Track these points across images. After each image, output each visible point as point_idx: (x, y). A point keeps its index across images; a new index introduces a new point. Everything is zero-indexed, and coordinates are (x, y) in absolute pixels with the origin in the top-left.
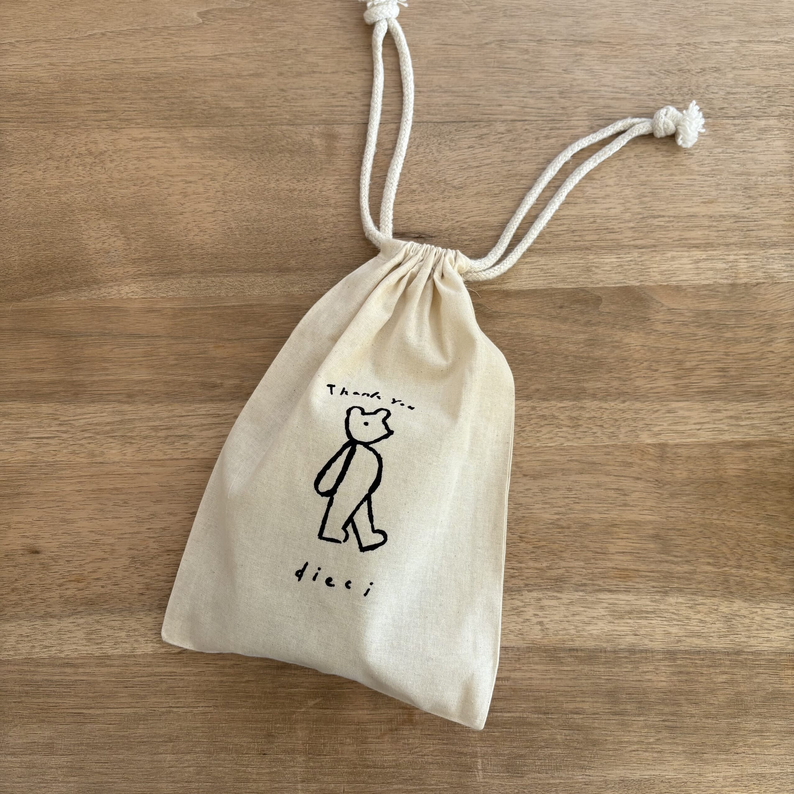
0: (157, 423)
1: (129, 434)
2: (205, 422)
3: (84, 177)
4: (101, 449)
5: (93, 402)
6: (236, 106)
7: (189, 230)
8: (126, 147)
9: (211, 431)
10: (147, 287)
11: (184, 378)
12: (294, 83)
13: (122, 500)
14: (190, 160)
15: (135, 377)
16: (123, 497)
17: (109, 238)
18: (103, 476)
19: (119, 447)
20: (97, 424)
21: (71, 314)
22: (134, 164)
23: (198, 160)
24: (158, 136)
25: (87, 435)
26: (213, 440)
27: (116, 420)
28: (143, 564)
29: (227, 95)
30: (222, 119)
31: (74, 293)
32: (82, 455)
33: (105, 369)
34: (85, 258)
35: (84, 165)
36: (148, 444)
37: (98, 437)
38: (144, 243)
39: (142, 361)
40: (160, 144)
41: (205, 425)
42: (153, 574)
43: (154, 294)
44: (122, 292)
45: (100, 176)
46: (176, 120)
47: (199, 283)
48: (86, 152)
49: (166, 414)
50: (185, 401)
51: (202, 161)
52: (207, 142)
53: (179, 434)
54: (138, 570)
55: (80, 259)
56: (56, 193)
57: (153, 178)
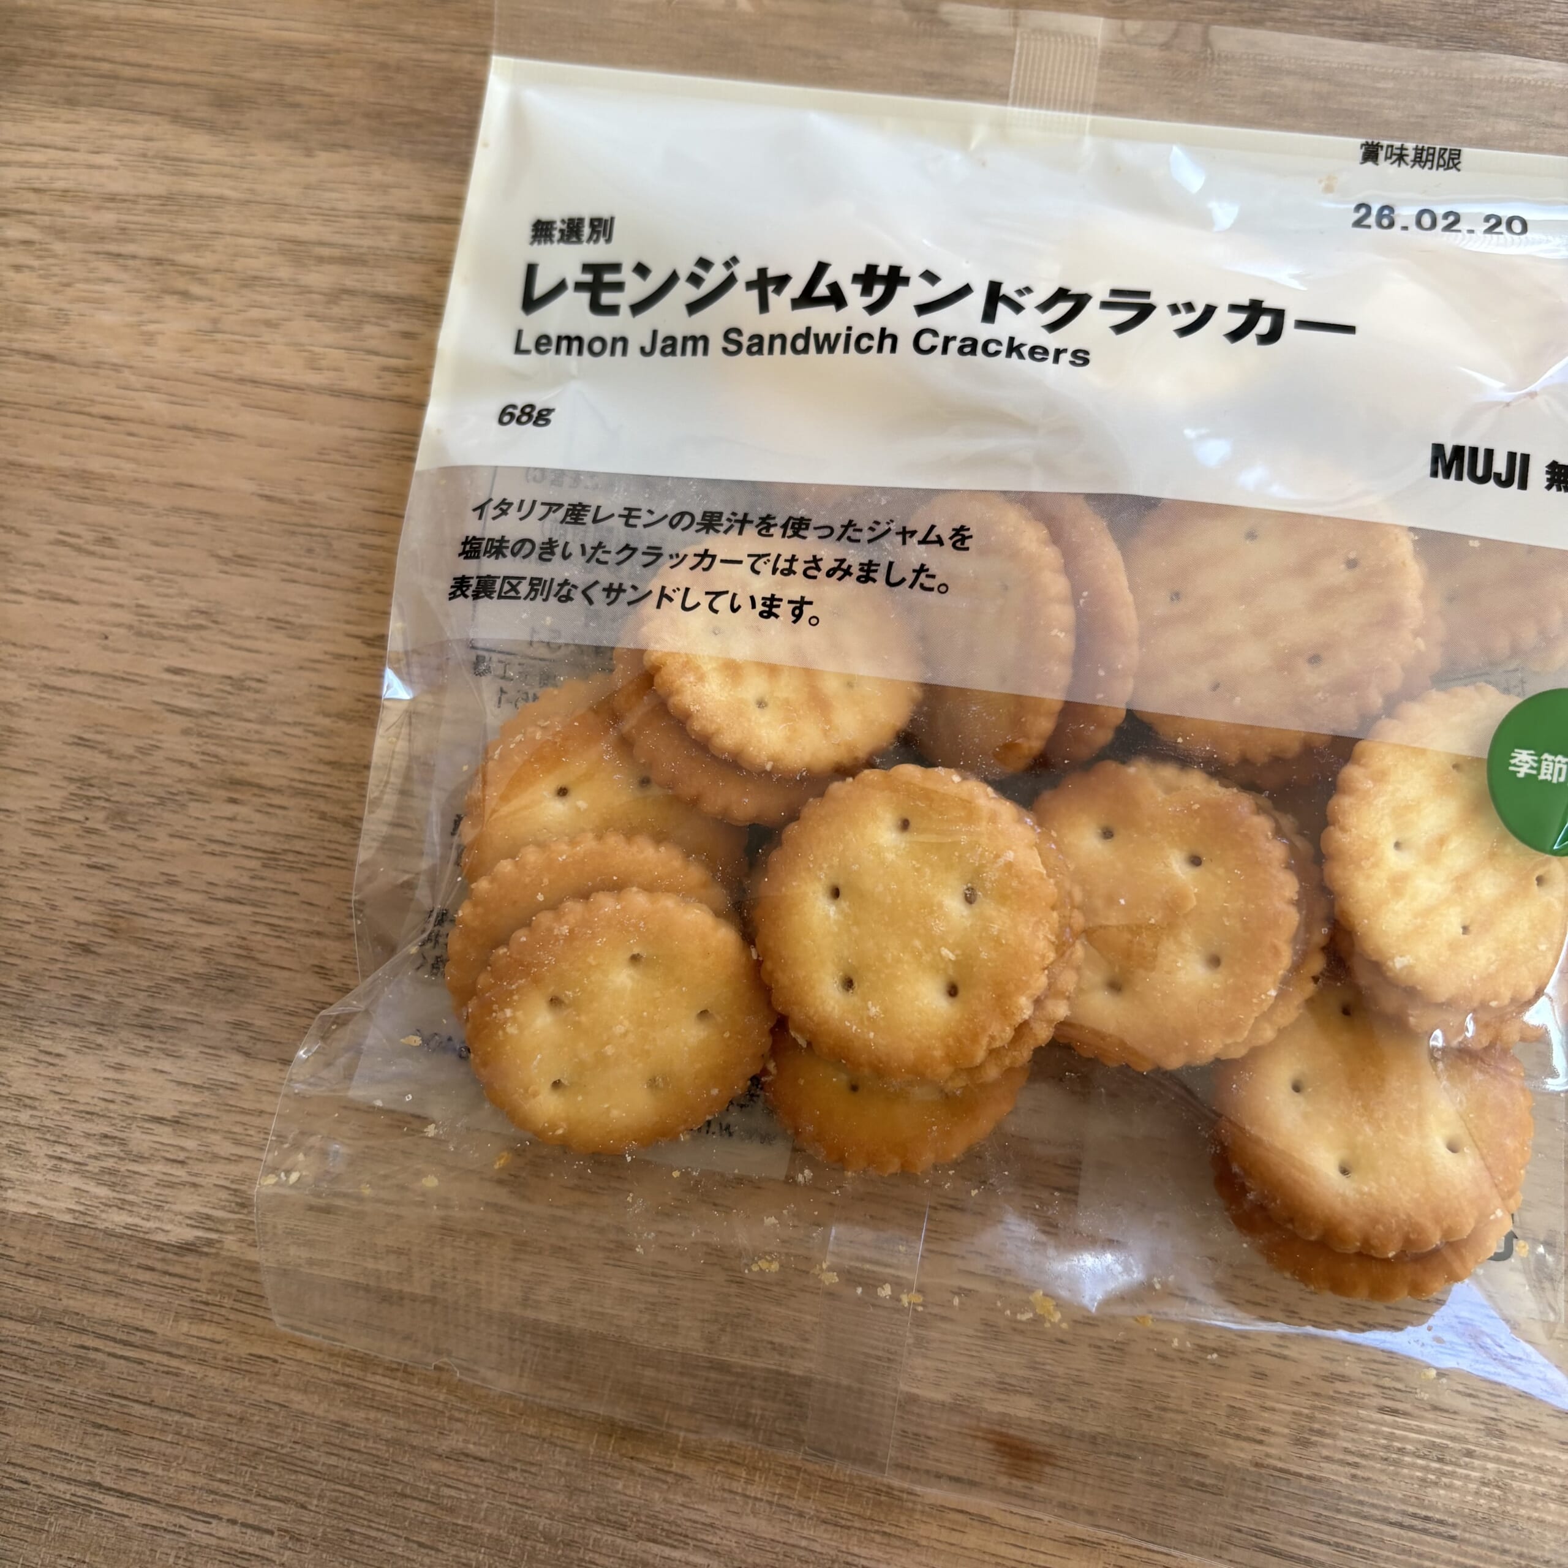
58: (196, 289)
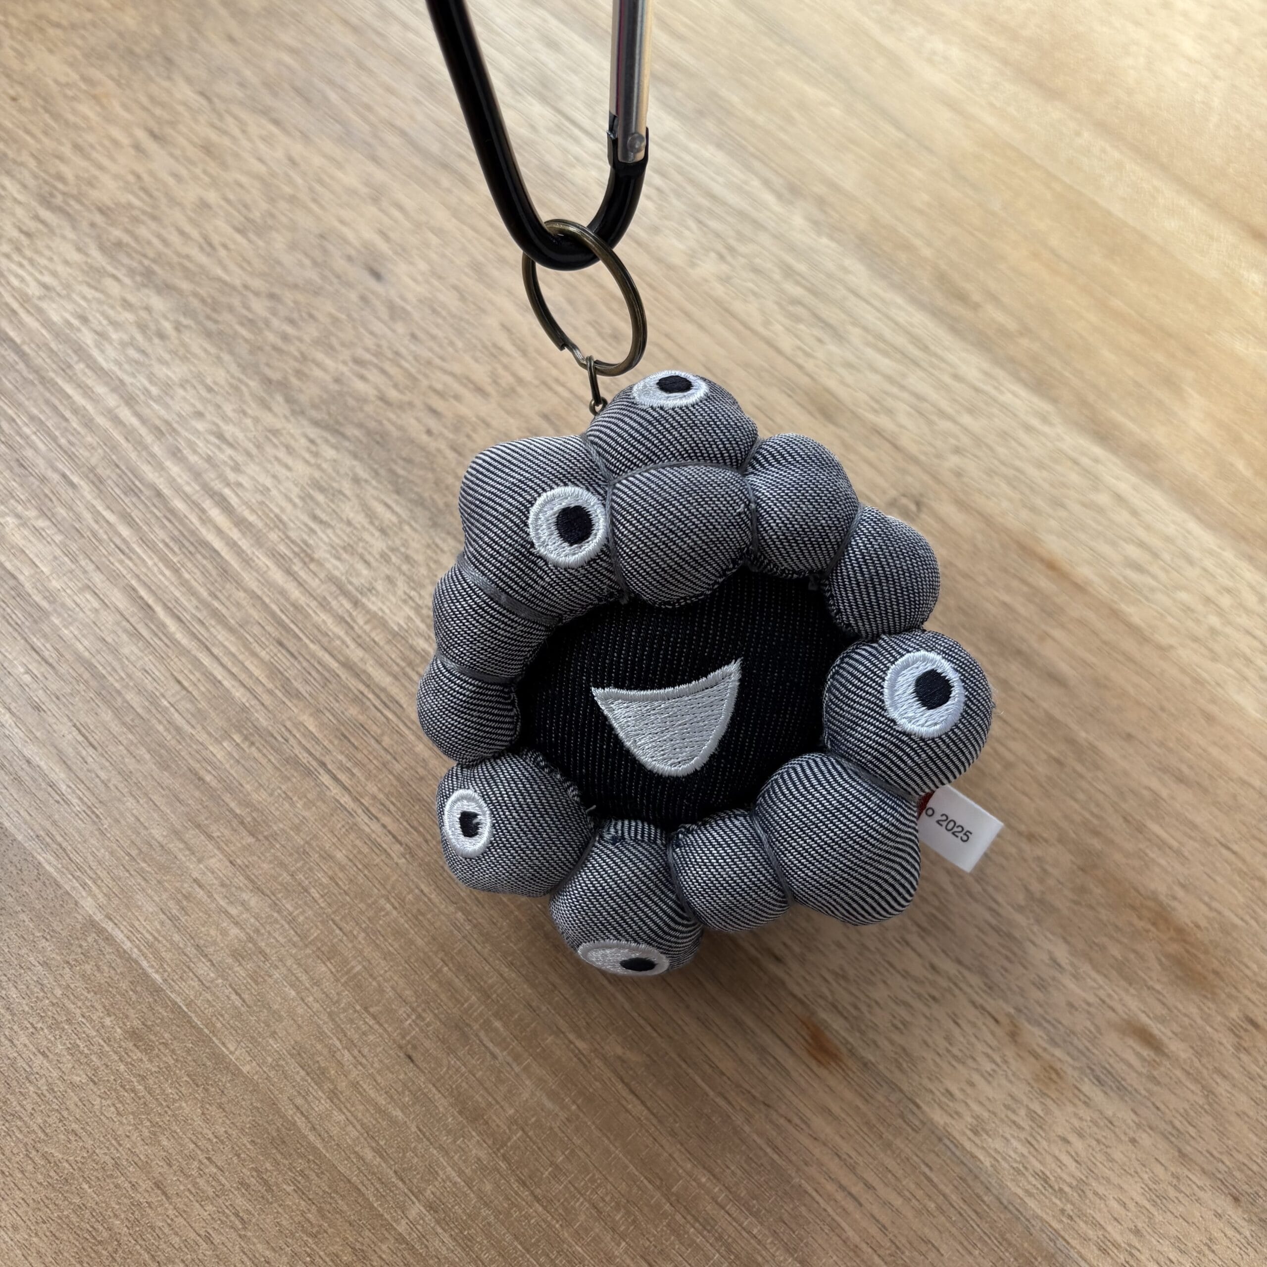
58: (729, 258)
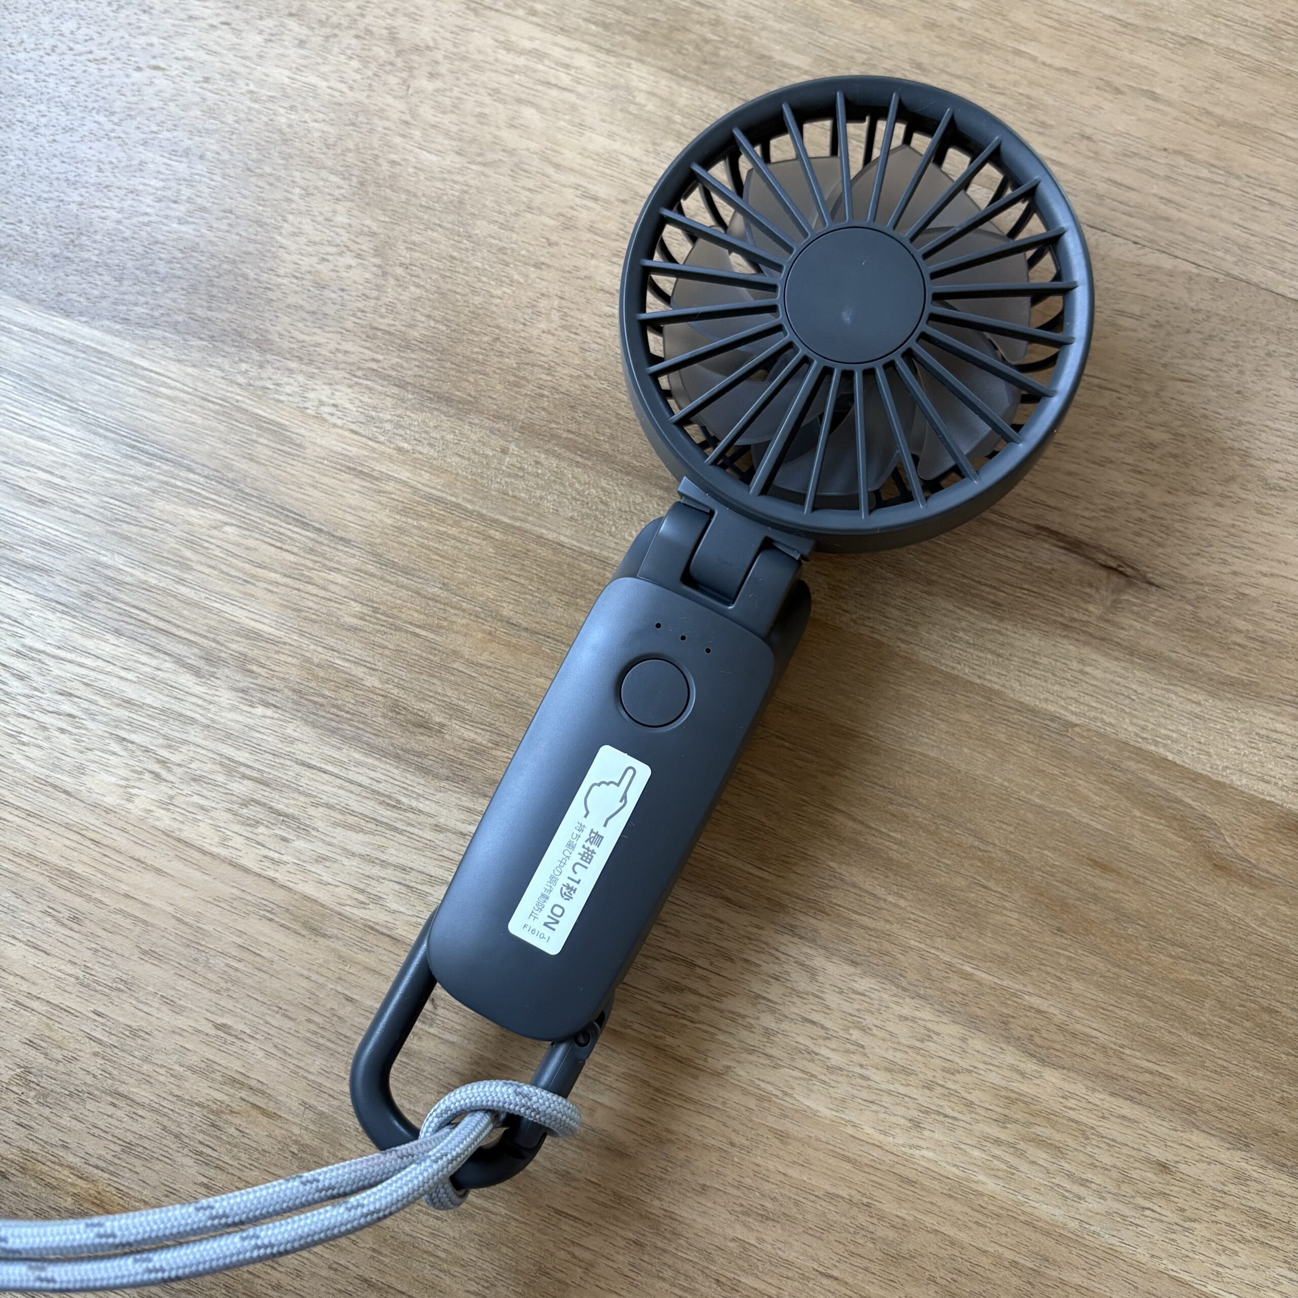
0: (242, 756)
1: (164, 753)
2: (355, 806)
3: (351, 88)
4: (81, 758)
5: (118, 632)
6: (787, 60)
7: (539, 314)
8: (479, 57)
9: (361, 837)
10: (375, 408)
11: (359, 672)
12: (955, 59)
13: (70, 909)
14: (617, 146)
15: (242, 617)
16: (78, 902)
17: (341, 254)
18: (54, 827)
19: (123, 772)
20: (102, 692)
21: (169, 398)
22: (481, 104)
23: (637, 152)
24: (567, 61)
25: (67, 707)
26: (355, 862)
27: (149, 700)
28: (43, 1097)
29: (777, 26)
30: (741, 78)
31: (201, 349)
32: (34, 752)
33: (185, 566)
34: (264, 277)
35: (365, 63)
36: (196, 799)
37: (90, 724)
38: (419, 299)
39: (278, 584)
40: (565, 79)
41: (353, 813)
42: (55, 1136)
43: (385, 433)
44: (311, 395)
45: (390, 100)
46: (629, 39)
47: (504, 451)
48: (385, 32)
49: (272, 742)
50: (333, 732)
51: (645, 159)
52: (678, 118)
53: (280, 807)
54: (25, 1108)
55: (252, 275)
56: (272, 99)
57: (511, 152)
